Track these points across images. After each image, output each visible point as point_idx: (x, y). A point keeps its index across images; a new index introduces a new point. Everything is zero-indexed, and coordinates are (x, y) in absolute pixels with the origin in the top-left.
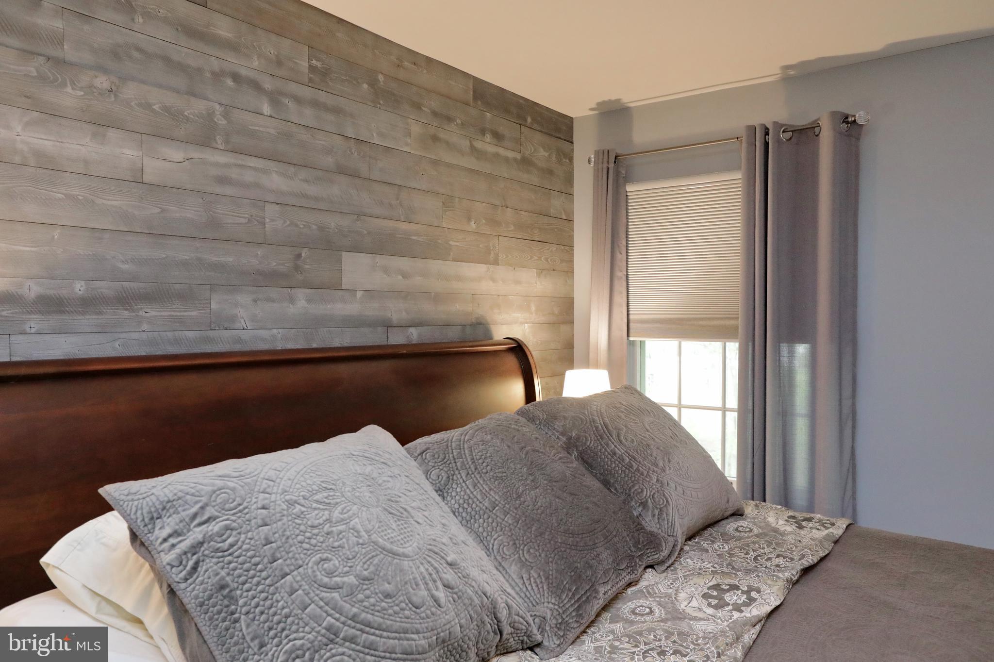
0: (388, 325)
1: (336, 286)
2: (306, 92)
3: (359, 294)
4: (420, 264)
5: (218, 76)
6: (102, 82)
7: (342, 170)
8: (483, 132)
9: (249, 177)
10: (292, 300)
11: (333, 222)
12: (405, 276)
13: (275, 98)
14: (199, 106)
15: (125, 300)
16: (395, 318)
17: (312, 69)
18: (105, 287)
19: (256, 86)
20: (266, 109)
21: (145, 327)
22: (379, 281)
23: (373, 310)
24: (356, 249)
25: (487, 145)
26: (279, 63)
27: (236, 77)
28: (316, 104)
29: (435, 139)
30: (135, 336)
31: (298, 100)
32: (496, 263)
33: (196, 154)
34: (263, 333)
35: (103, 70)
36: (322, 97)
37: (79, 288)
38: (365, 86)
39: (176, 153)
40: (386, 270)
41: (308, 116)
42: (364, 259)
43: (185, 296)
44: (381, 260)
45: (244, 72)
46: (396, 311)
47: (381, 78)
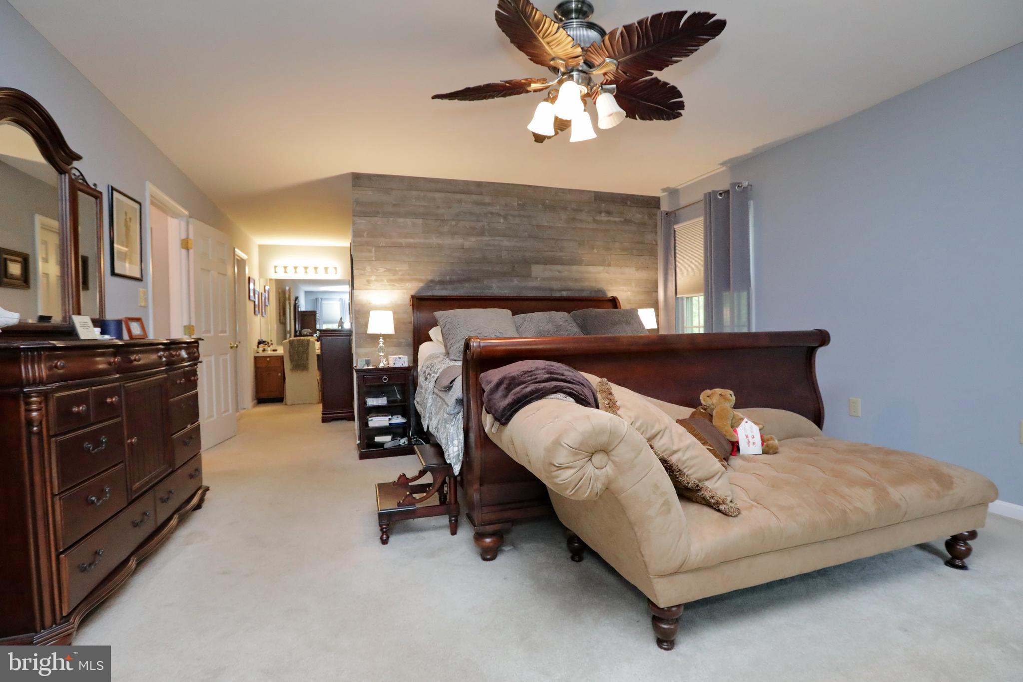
0: (552, 290)
1: (528, 276)
2: (516, 213)
3: (539, 279)
4: (567, 267)
5: (486, 214)
6: (454, 223)
7: (530, 236)
8: (600, 213)
9: (496, 243)
10: (512, 281)
11: (527, 255)
12: (559, 272)
13: (505, 218)
14: (480, 224)
15: (460, 281)
16: (555, 287)
17: (518, 204)
18: (454, 277)
19: (499, 215)
20: (502, 221)
21: (465, 288)
22: (547, 274)
23: (546, 284)
24: (537, 263)
25: (604, 217)
26: (506, 205)
27: (492, 213)
28: (520, 216)
29: (574, 219)
30: (462, 291)
31: (513, 216)
32: (609, 265)
33: (479, 238)
34: (502, 292)
35: (453, 220)
36: (522, 213)
37: (448, 278)
38: (540, 206)
39: (473, 239)
40: (551, 270)
41: (517, 220)
42: (541, 267)
43: (477, 280)
44: (548, 267)
45: (494, 211)
46: (556, 285)
47: (547, 202)
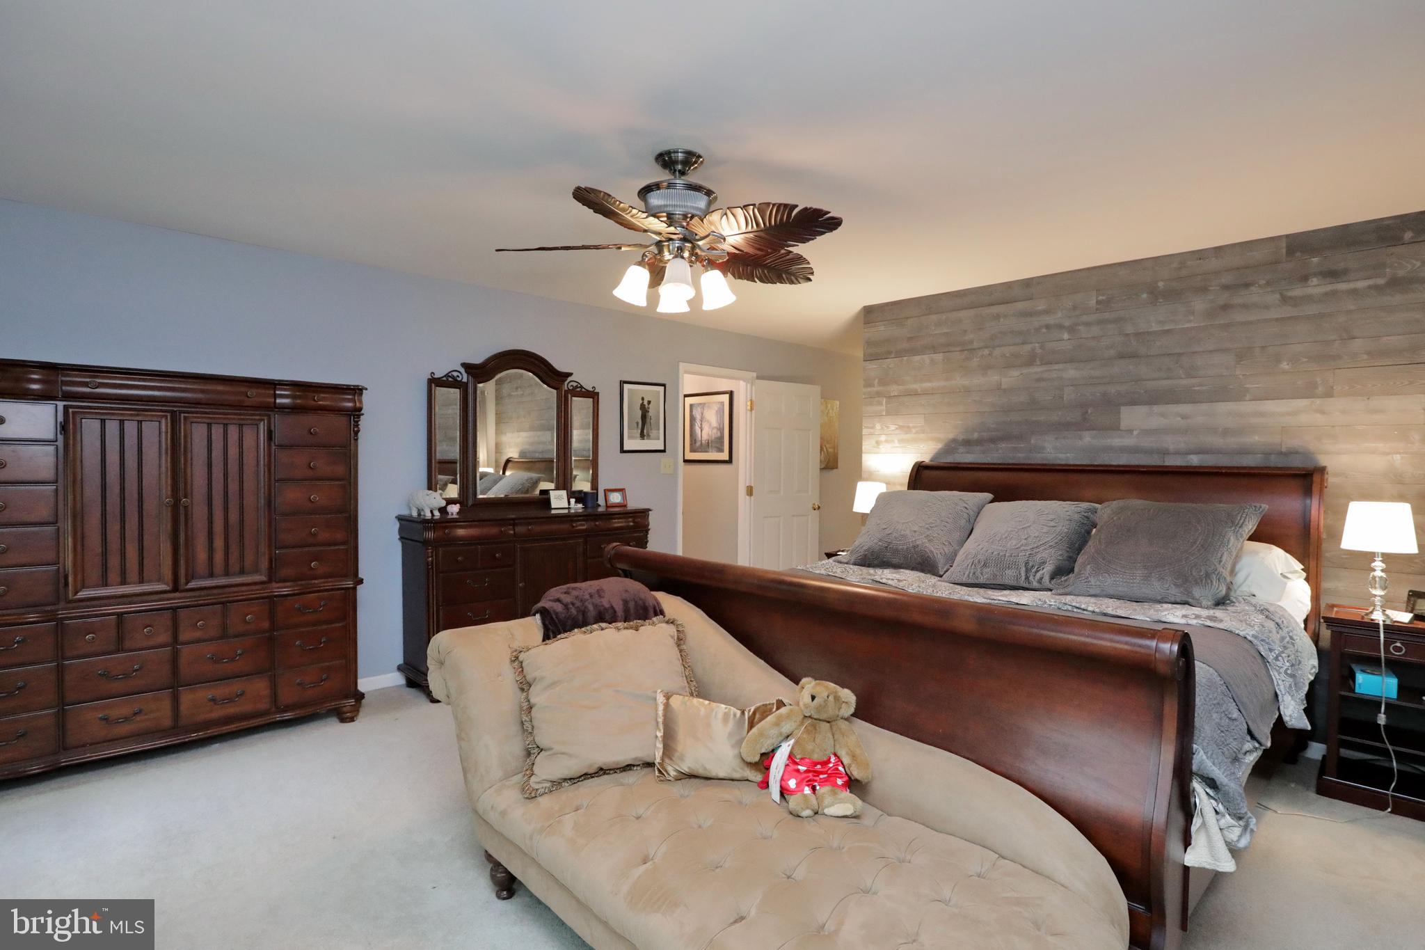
0: (1165, 453)
1: (1115, 427)
2: (1093, 318)
3: (1135, 433)
4: (1204, 407)
5: (1037, 330)
6: (986, 352)
7: (1121, 356)
9: (1054, 375)
10: (1081, 438)
11: (1112, 389)
12: (1184, 417)
13: (1071, 329)
14: (1028, 347)
15: (993, 440)
16: (1172, 448)
17: (1098, 302)
18: (985, 434)
19: (1060, 327)
20: (1066, 336)
21: (1000, 452)
22: (1155, 422)
23: (1148, 442)
24: (1133, 403)
26: (1075, 308)
27: (1048, 327)
28: (1101, 322)
29: (1225, 307)
30: (996, 455)
31: (1088, 324)
33: (1025, 371)
34: (1061, 456)
35: (986, 347)
36: (1107, 315)
37: (976, 436)
38: (1145, 296)
39: (1015, 373)
40: (1162, 415)
41: (1096, 330)
42: (1142, 409)
43: (1020, 438)
44: (1156, 408)
45: (1052, 322)
46: (1171, 443)
47: (1161, 284)
